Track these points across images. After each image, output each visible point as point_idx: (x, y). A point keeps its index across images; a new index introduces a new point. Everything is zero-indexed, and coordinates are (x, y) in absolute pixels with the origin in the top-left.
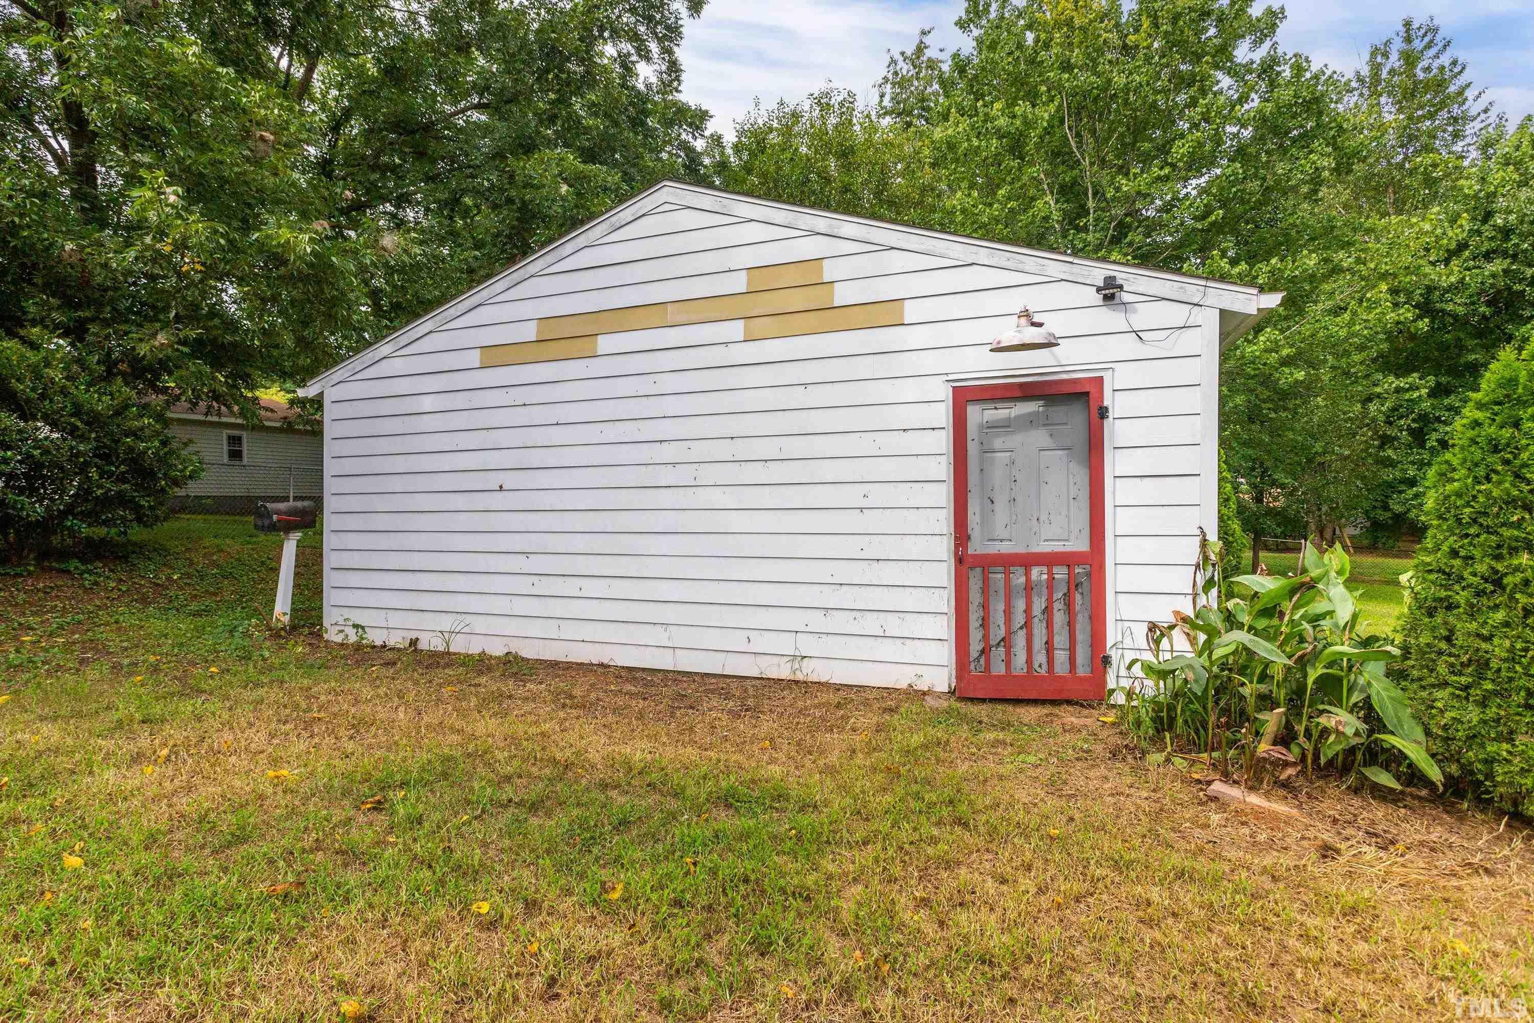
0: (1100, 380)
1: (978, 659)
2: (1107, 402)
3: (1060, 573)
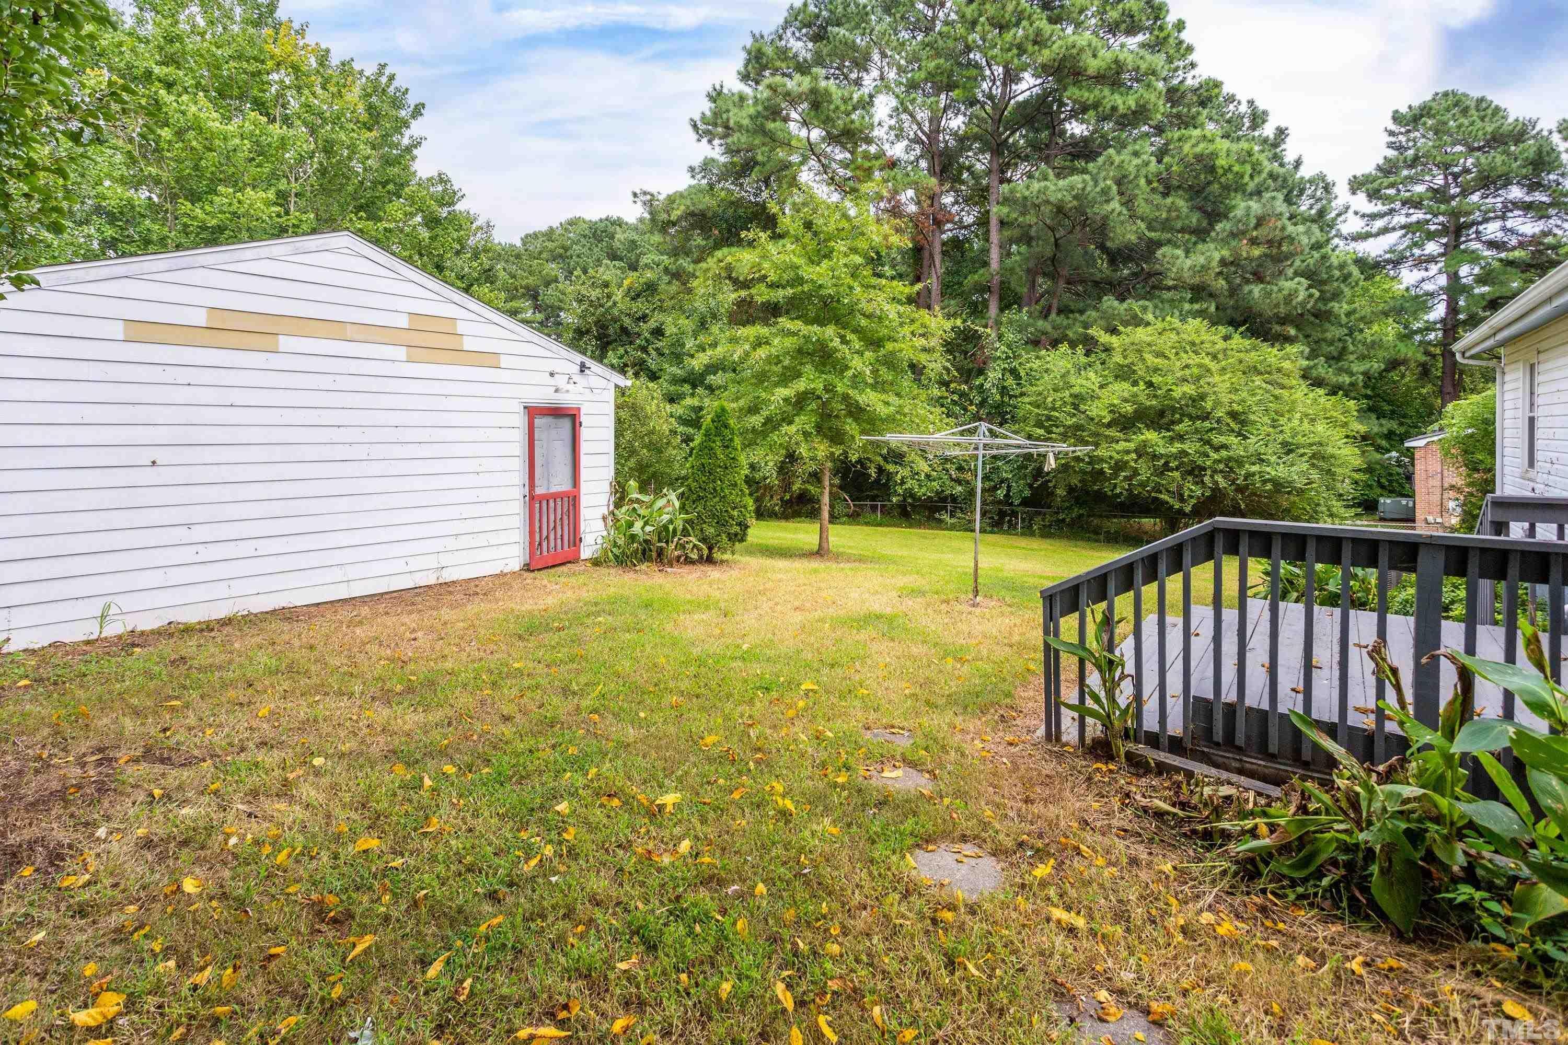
0: (579, 409)
1: (537, 549)
2: (581, 419)
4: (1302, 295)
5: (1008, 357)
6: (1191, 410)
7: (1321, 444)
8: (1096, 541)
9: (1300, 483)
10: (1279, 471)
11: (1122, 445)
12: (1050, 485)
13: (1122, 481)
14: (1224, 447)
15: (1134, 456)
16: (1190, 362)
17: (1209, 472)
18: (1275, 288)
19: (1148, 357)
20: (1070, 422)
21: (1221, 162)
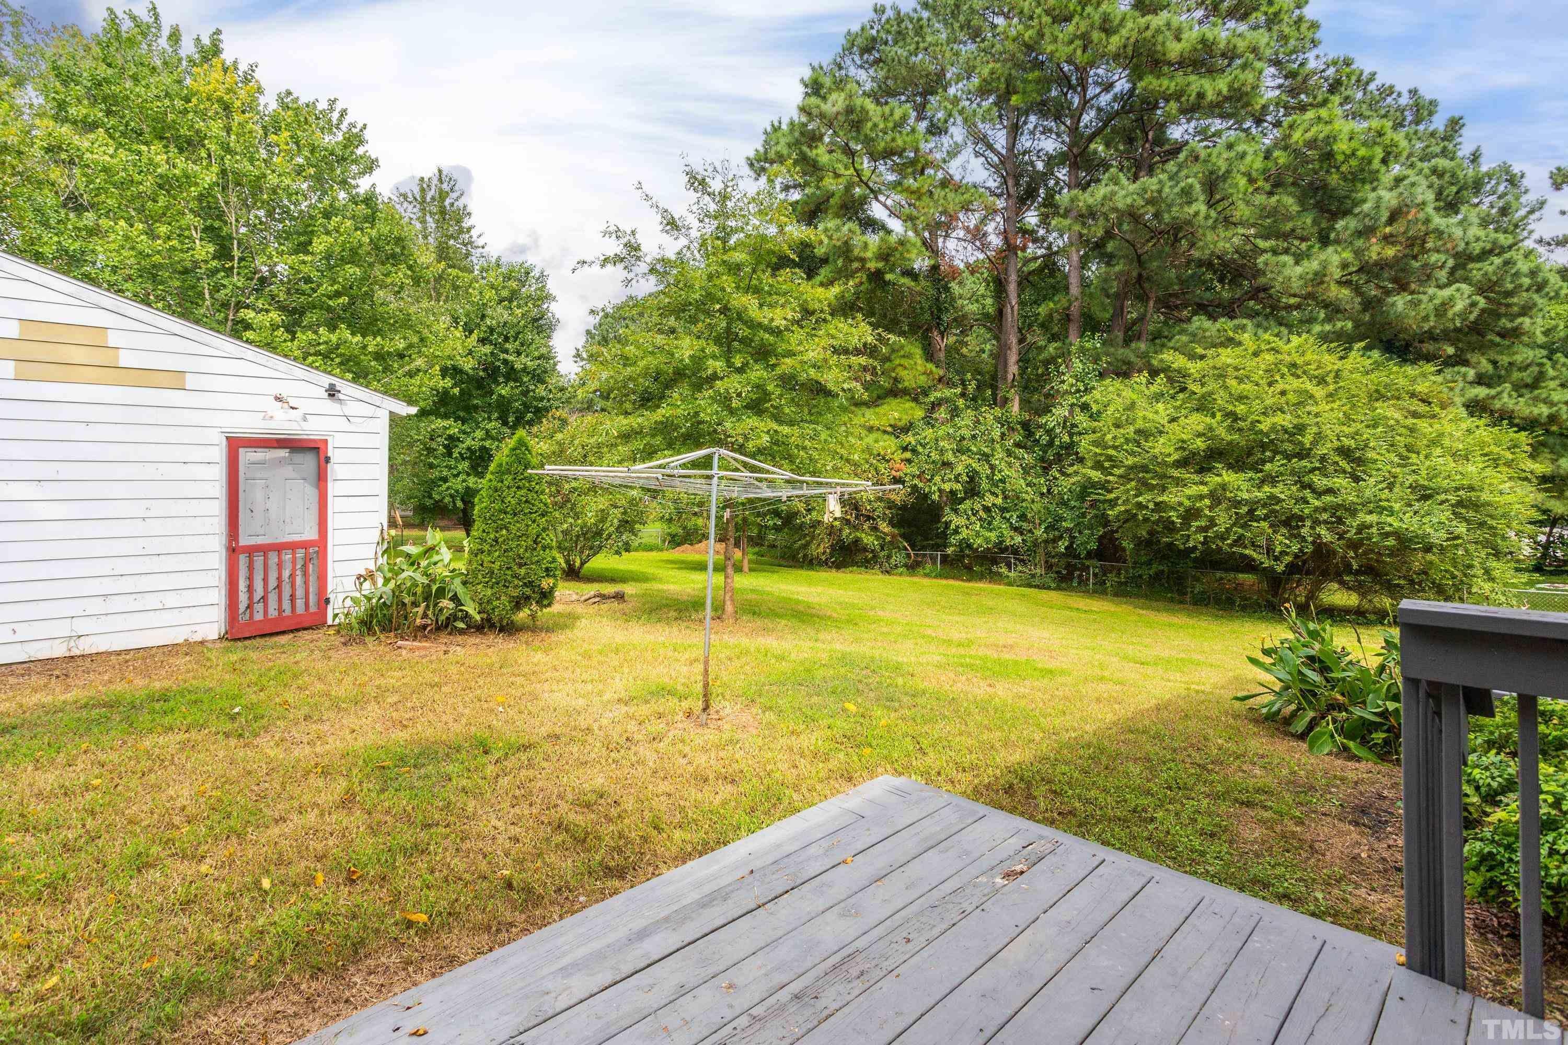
0: (326, 441)
1: (244, 613)
2: (330, 454)
3: (300, 554)
4: (1459, 306)
5: (1078, 391)
6: (1288, 447)
7: (1471, 488)
8: (1181, 602)
9: (1438, 537)
10: (1408, 522)
11: (1193, 490)
12: (1116, 535)
13: (1196, 532)
14: (1330, 491)
15: (1207, 502)
16: (1287, 387)
17: (1308, 523)
18: (1425, 298)
19: (1232, 383)
20: (1130, 461)
21: (1342, 146)
